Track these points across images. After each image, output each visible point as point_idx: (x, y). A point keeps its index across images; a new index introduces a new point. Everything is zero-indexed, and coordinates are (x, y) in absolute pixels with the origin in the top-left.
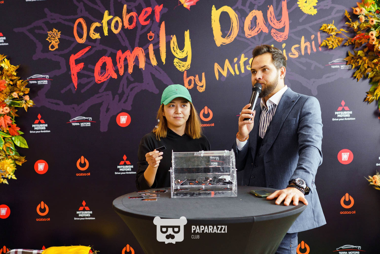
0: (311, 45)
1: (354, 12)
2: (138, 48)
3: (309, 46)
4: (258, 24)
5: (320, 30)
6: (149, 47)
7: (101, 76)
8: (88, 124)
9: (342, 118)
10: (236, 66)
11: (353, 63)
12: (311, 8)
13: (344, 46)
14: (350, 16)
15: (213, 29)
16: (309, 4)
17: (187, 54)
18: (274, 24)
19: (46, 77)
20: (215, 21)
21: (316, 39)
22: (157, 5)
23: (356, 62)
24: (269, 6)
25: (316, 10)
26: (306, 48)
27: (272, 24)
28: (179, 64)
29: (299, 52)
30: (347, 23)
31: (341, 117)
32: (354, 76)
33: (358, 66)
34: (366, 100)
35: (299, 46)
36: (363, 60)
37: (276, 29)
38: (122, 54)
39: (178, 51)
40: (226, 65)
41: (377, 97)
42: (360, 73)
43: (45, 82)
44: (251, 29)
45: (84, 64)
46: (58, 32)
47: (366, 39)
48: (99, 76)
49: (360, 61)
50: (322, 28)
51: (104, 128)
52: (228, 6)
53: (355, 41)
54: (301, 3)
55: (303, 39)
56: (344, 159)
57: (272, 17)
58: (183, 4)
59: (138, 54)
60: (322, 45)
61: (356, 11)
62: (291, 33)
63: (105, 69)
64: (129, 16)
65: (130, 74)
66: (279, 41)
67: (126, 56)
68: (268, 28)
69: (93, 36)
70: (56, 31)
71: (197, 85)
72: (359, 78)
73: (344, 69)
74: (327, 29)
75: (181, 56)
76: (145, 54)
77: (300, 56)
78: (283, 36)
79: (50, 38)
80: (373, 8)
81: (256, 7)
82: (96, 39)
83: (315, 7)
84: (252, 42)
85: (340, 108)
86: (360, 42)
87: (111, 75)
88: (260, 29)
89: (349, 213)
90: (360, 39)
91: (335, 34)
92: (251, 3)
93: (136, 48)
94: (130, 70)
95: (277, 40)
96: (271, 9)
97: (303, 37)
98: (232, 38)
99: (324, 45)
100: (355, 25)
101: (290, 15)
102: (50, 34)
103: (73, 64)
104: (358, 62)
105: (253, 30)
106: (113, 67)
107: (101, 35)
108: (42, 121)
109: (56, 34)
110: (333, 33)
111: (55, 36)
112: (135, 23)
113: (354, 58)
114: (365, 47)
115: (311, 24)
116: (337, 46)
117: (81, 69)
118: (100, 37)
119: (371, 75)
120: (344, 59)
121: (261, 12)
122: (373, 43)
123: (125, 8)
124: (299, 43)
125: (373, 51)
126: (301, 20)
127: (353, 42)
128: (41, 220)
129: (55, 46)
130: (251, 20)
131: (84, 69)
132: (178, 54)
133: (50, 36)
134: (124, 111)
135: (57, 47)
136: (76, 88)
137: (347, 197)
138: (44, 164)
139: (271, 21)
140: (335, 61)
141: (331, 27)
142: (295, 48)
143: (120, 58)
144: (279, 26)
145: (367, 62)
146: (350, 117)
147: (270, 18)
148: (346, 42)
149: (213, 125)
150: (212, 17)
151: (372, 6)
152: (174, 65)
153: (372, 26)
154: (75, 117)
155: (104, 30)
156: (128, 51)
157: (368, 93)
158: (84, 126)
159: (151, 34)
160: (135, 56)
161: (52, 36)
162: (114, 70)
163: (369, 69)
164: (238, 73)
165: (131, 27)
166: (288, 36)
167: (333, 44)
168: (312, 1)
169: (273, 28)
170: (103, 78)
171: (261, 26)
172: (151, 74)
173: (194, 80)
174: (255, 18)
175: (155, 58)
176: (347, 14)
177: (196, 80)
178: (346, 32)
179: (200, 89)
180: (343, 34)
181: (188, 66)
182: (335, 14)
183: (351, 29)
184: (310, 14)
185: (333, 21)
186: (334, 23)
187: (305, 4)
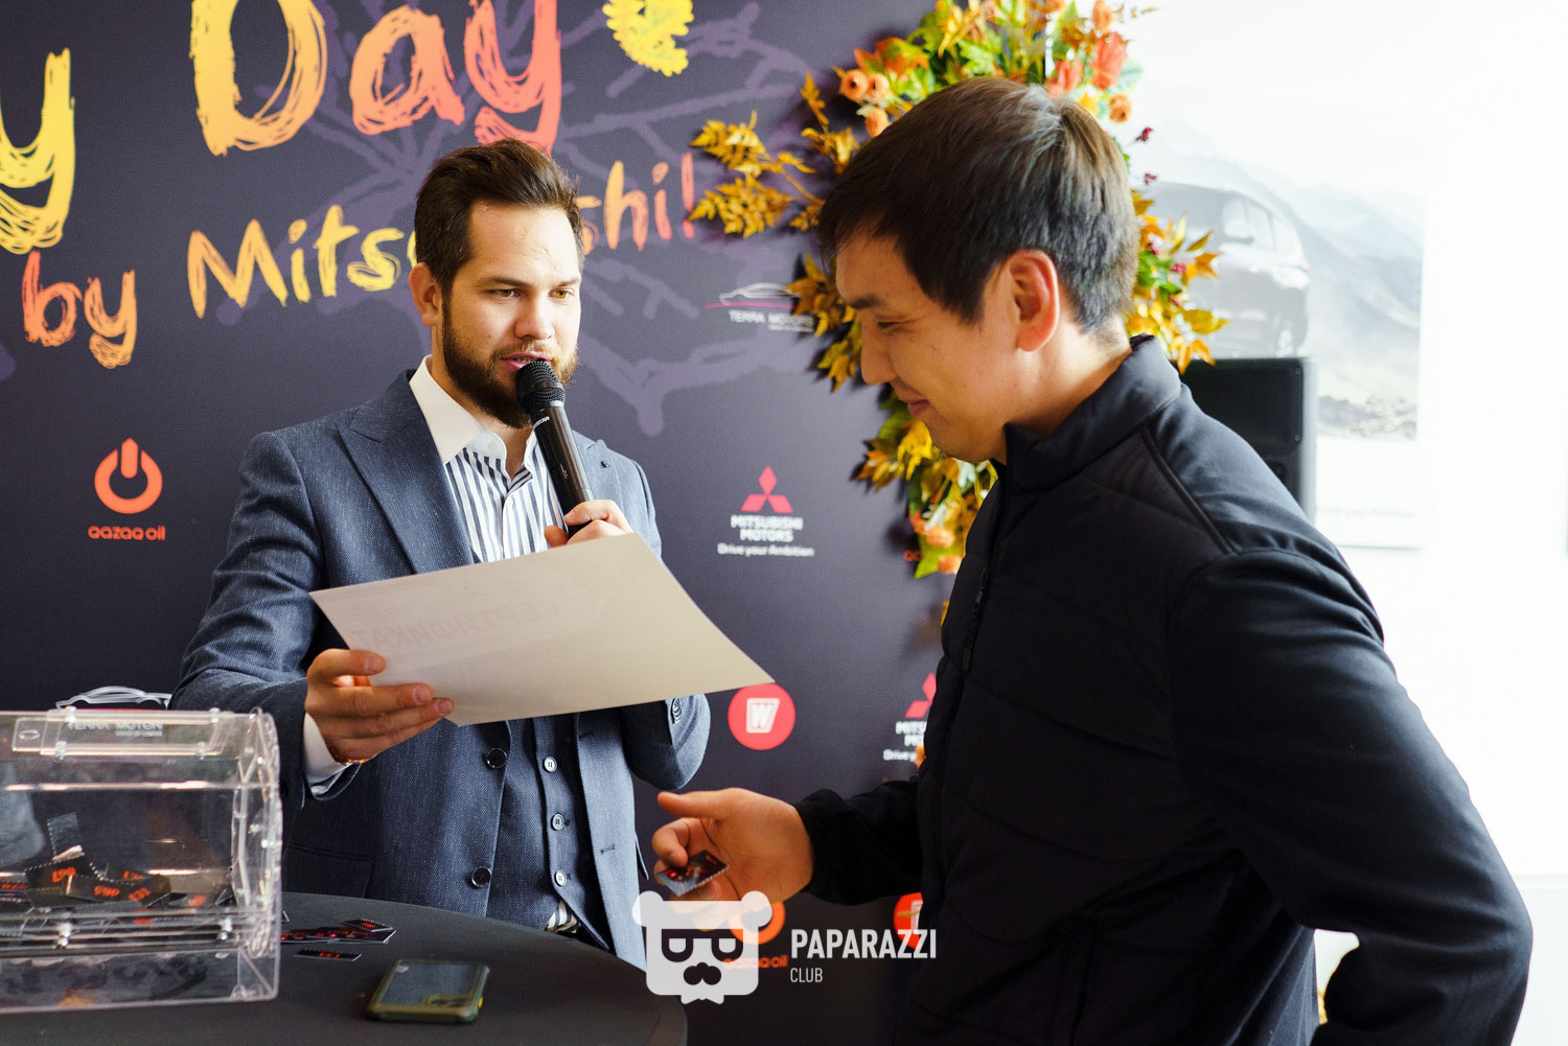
0: (651, 205)
1: (844, 90)
3: (641, 212)
4: (420, 75)
5: (694, 147)
9: (761, 544)
10: (298, 259)
11: (822, 308)
12: (661, 43)
13: (786, 229)
14: (821, 104)
15: (199, 65)
16: (655, 23)
17: (53, 170)
18: (493, 87)
20: (207, 29)
21: (673, 182)
23: (836, 303)
24: (473, 2)
25: (682, 53)
26: (628, 217)
27: (482, 87)
28: (5, 215)
29: (597, 230)
30: (809, 132)
31: (757, 539)
32: (823, 365)
33: (842, 324)
34: (863, 475)
35: (598, 203)
37: (498, 112)
39: (5, 148)
40: (249, 250)
41: (906, 467)
42: (846, 357)
44: (383, 96)
50: (703, 140)
54: (619, 15)
55: (617, 174)
56: (755, 725)
57: (487, 56)
60: (700, 212)
61: (853, 85)
62: (567, 140)
68: (463, 102)
71: (91, 331)
72: (839, 379)
73: (783, 331)
74: (726, 147)
75: (18, 177)
77: (602, 251)
80: (917, 85)
83: (680, 42)
84: (383, 156)
85: (754, 502)
88: (426, 99)
91: (757, 172)
96: (484, 17)
97: (618, 168)
98: (289, 122)
99: (707, 216)
100: (844, 145)
101: (568, 57)
105: (393, 99)
110: (747, 168)
115: (657, 114)
116: (761, 225)
120: (786, 285)
121: (435, 20)
124: (600, 191)
126: (614, 89)
130: (388, 51)
132: (6, 164)
139: (481, 72)
140: (747, 292)
141: (743, 137)
144: (518, 100)
146: (791, 544)
147: (478, 57)
148: (800, 216)
149: (160, 534)
150: (199, 9)
157: (870, 445)
164: (303, 293)
167: (747, 217)
168: (669, 13)
169: (483, 103)
171: (434, 88)
173: (80, 305)
174: (406, 47)
176: (810, 94)
177: (88, 302)
178: (805, 169)
179: (107, 352)
180: (789, 178)
181: (49, 231)
182: (763, 84)
183: (823, 162)
184: (656, 69)
185: (754, 116)
186: (757, 125)
187: (637, 20)
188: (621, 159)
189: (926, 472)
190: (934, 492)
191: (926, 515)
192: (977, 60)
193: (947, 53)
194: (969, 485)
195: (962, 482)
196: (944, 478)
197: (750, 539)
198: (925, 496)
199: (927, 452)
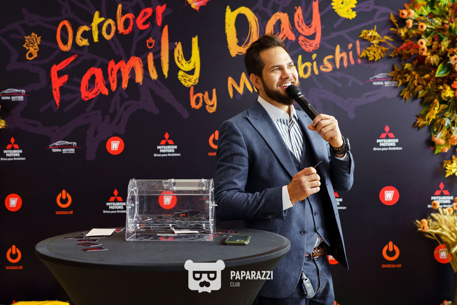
0: (348, 56)
1: (401, 16)
2: (134, 58)
3: (345, 58)
4: (283, 29)
5: (360, 38)
6: (147, 56)
7: (89, 91)
8: (72, 151)
11: (399, 78)
12: (348, 11)
14: (396, 21)
15: (228, 35)
16: (346, 5)
17: (195, 66)
18: (302, 29)
19: (22, 92)
20: (229, 26)
21: (354, 49)
22: (158, 5)
23: (403, 77)
24: (296, 8)
25: (354, 12)
26: (342, 59)
27: (300, 30)
28: (185, 78)
29: (333, 64)
30: (392, 29)
31: (385, 146)
32: (401, 95)
33: (406, 82)
34: (416, 125)
35: (333, 57)
36: (412, 75)
37: (304, 36)
38: (115, 65)
39: (184, 61)
40: (243, 80)
41: (429, 122)
42: (409, 92)
43: (21, 98)
45: (68, 77)
46: (38, 37)
47: (416, 49)
48: (85, 91)
49: (409, 77)
50: (362, 35)
51: (91, 156)
52: (246, 6)
53: (402, 51)
54: (336, 5)
55: (338, 48)
56: (387, 198)
57: (300, 22)
58: (190, 5)
59: (135, 66)
60: (362, 56)
61: (403, 14)
62: (323, 41)
63: (94, 83)
64: (124, 18)
65: (125, 89)
66: (309, 51)
67: (120, 68)
68: (295, 35)
69: (80, 42)
70: (35, 36)
71: (206, 104)
72: (407, 98)
73: (389, 86)
74: (368, 36)
75: (187, 68)
76: (143, 65)
77: (335, 69)
78: (314, 45)
79: (27, 44)
80: (425, 11)
81: (280, 8)
82: (84, 46)
83: (353, 9)
85: (383, 135)
86: (408, 52)
87: (100, 90)
88: (285, 35)
89: (393, 266)
90: (408, 49)
91: (378, 42)
92: (274, 3)
93: (132, 57)
94: (125, 85)
95: (306, 49)
96: (299, 11)
97: (338, 46)
99: (364, 56)
100: (403, 32)
101: (322, 19)
102: (28, 40)
103: (55, 77)
104: (406, 78)
106: (104, 81)
107: (89, 41)
108: (16, 146)
109: (35, 40)
110: (374, 42)
111: (34, 41)
112: (131, 27)
113: (401, 72)
114: (414, 59)
115: (348, 30)
116: (380, 57)
117: (65, 83)
118: (88, 44)
119: (422, 94)
120: (389, 73)
121: (286, 14)
122: (423, 53)
123: (120, 9)
124: (333, 54)
125: (424, 64)
126: (335, 25)
127: (400, 52)
128: (12, 269)
129: (33, 54)
130: (274, 24)
131: (68, 82)
132: (184, 66)
133: (28, 41)
134: (116, 135)
135: (35, 55)
136: (58, 105)
137: (391, 246)
138: (17, 199)
140: (377, 77)
141: (372, 33)
142: (328, 60)
143: (112, 70)
144: (309, 32)
145: (416, 78)
146: (395, 147)
147: (298, 22)
148: (392, 53)
150: (227, 21)
151: (423, 9)
152: (178, 79)
154: (55, 142)
155: (94, 35)
156: (123, 61)
157: (417, 116)
158: (66, 153)
159: (150, 40)
160: (131, 67)
161: (31, 43)
162: (105, 85)
163: (420, 87)
165: (127, 32)
166: (320, 45)
167: (375, 55)
168: (350, 2)
169: (300, 34)
170: (91, 94)
171: (287, 32)
172: (150, 89)
173: (203, 98)
174: (279, 22)
175: (155, 71)
176: (392, 18)
177: (205, 97)
178: (391, 40)
179: (210, 109)
180: (387, 43)
181: (195, 80)
182: (378, 18)
183: (397, 37)
184: (347, 18)
185: (375, 27)
186: (377, 29)
187: (341, 6)
188: (339, 44)
189: (435, 123)
190: (438, 128)
191: (436, 135)
194: (449, 126)
195: (446, 125)
196: (441, 124)
197: (383, 146)
198: (435, 130)
199: (434, 117)
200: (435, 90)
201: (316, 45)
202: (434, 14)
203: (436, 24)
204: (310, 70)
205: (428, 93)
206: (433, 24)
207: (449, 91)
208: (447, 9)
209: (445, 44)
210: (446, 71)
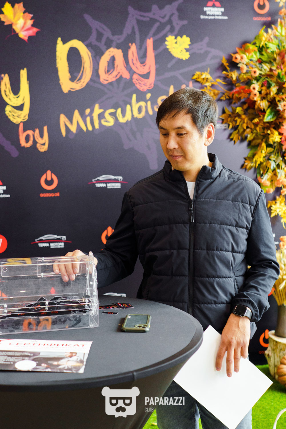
1: (234, 60)
4: (117, 66)
5: (193, 79)
10: (88, 119)
11: (230, 121)
12: (182, 51)
13: (219, 100)
15: (59, 69)
16: (180, 45)
17: (24, 100)
18: (137, 68)
20: (61, 59)
23: (234, 120)
24: (130, 44)
25: (188, 53)
27: (134, 68)
28: (13, 114)
30: (224, 72)
32: (231, 137)
33: (236, 126)
34: (244, 167)
36: (242, 119)
37: (139, 74)
39: (12, 95)
40: (76, 118)
41: (256, 164)
42: (238, 135)
44: (108, 73)
47: (247, 94)
50: (195, 77)
52: (79, 40)
53: (233, 95)
54: (170, 44)
55: (172, 89)
57: (134, 59)
58: (17, 34)
61: (236, 58)
62: (158, 81)
66: (143, 90)
68: (129, 72)
71: (37, 143)
72: (236, 141)
73: (220, 129)
74: (201, 79)
75: (16, 103)
78: (148, 84)
80: (254, 56)
81: (114, 44)
83: (187, 50)
84: (109, 90)
86: (239, 96)
88: (119, 73)
90: (239, 92)
91: (210, 85)
92: (108, 38)
95: (140, 88)
96: (133, 48)
97: (172, 87)
98: (84, 82)
100: (234, 75)
101: (157, 57)
104: (236, 121)
105: (111, 73)
110: (207, 84)
113: (232, 115)
114: (244, 103)
115: (182, 71)
119: (250, 137)
121: (120, 51)
122: (254, 98)
124: (167, 93)
125: (254, 108)
126: (169, 65)
127: (231, 96)
130: (108, 60)
132: (12, 100)
141: (206, 75)
144: (144, 71)
145: (246, 121)
147: (132, 60)
148: (223, 96)
149: (58, 194)
150: (58, 54)
151: (253, 54)
152: (6, 114)
153: (253, 78)
157: (245, 159)
163: (248, 130)
164: (90, 128)
166: (154, 85)
168: (184, 42)
169: (135, 72)
171: (121, 69)
173: (34, 136)
174: (113, 59)
176: (224, 61)
177: (36, 135)
178: (224, 83)
179: (42, 148)
180: (220, 86)
181: (25, 117)
182: (211, 60)
183: (228, 80)
184: (181, 58)
185: (209, 69)
186: (210, 71)
187: (175, 45)
188: (173, 84)
189: (262, 165)
190: (264, 171)
191: (262, 177)
192: (272, 47)
193: (263, 46)
194: (274, 168)
196: (267, 167)
198: (262, 172)
199: (261, 160)
200: (262, 134)
201: (150, 85)
202: (262, 60)
203: (265, 70)
204: (144, 110)
205: (256, 137)
206: (263, 69)
207: (277, 135)
208: (275, 56)
209: (274, 89)
210: (273, 116)
